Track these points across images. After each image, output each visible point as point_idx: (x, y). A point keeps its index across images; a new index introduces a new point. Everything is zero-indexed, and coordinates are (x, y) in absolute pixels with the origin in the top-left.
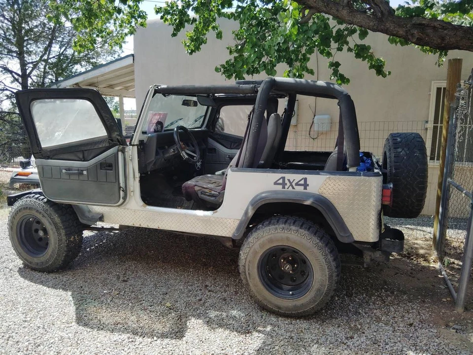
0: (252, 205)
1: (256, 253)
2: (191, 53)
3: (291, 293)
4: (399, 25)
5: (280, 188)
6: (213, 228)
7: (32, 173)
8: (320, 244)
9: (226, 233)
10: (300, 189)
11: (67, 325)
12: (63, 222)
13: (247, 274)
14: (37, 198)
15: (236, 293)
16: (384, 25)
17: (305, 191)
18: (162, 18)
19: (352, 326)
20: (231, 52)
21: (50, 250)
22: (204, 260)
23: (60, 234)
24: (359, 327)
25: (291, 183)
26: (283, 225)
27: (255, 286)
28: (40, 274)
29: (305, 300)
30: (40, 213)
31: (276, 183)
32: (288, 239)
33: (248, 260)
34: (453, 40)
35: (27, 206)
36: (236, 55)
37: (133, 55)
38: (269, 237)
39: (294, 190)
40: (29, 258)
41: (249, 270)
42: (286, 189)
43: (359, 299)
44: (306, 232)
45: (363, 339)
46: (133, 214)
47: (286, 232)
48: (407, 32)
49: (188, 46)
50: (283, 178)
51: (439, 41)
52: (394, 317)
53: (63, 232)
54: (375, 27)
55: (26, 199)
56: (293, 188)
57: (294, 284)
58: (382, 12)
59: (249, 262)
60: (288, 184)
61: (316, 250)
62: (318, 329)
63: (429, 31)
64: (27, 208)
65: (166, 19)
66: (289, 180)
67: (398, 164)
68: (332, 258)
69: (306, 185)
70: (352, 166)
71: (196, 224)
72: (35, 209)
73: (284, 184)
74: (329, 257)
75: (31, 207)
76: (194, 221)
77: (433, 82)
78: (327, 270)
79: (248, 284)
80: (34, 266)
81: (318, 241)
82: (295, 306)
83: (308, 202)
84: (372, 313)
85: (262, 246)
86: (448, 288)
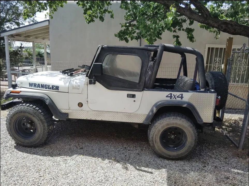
0: (156, 107)
1: (159, 131)
2: (88, 23)
3: (175, 148)
4: (215, 22)
5: (169, 99)
6: (133, 119)
7: (21, 91)
8: (191, 125)
9: (139, 121)
10: (179, 99)
11: (66, 176)
12: (46, 119)
13: (154, 141)
14: (28, 106)
15: (142, 150)
16: (207, 21)
17: (182, 100)
18: (77, 3)
19: (202, 161)
20: (122, 26)
21: (37, 135)
22: (116, 134)
23: (44, 126)
24: (205, 161)
25: (175, 97)
26: (174, 117)
27: (158, 147)
28: (30, 149)
29: (183, 151)
30: (31, 114)
31: (167, 96)
32: (176, 124)
33: (155, 134)
34: (239, 31)
35: (22, 111)
36: (124, 28)
37: (48, 20)
38: (167, 123)
39: (176, 100)
40: (22, 140)
41: (155, 139)
42: (172, 99)
43: (198, 148)
44: (185, 120)
45: (210, 167)
46: (87, 113)
47: (175, 120)
48: (219, 26)
49: (88, 19)
50: (171, 94)
51: (233, 31)
52: (217, 155)
53: (46, 125)
54: (203, 22)
55: (20, 107)
56: (176, 99)
57: (174, 144)
58: (206, 15)
59: (156, 135)
60: (173, 97)
61: (189, 128)
62: (189, 164)
63: (230, 26)
64: (22, 112)
65: (80, 4)
66: (174, 95)
67: (216, 86)
68: (196, 131)
69: (182, 97)
70: (202, 88)
71: (123, 117)
72: (28, 112)
73: (171, 97)
74: (195, 131)
75: (25, 111)
76: (122, 116)
77: (207, 45)
78: (194, 137)
79: (154, 146)
80: (25, 145)
81: (190, 124)
82: (178, 155)
83: (185, 106)
84: (207, 154)
85: (162, 127)
86: (230, 140)
